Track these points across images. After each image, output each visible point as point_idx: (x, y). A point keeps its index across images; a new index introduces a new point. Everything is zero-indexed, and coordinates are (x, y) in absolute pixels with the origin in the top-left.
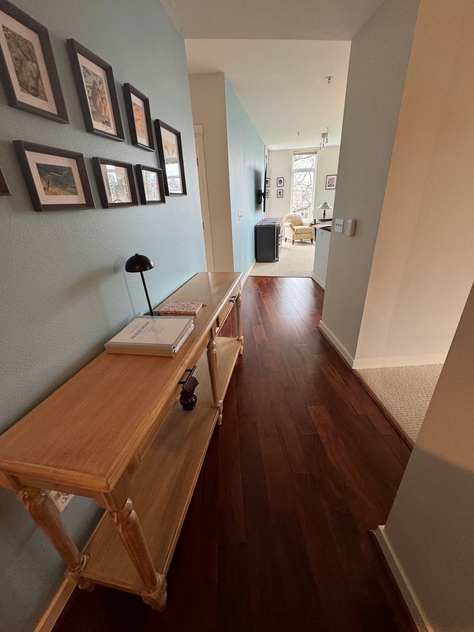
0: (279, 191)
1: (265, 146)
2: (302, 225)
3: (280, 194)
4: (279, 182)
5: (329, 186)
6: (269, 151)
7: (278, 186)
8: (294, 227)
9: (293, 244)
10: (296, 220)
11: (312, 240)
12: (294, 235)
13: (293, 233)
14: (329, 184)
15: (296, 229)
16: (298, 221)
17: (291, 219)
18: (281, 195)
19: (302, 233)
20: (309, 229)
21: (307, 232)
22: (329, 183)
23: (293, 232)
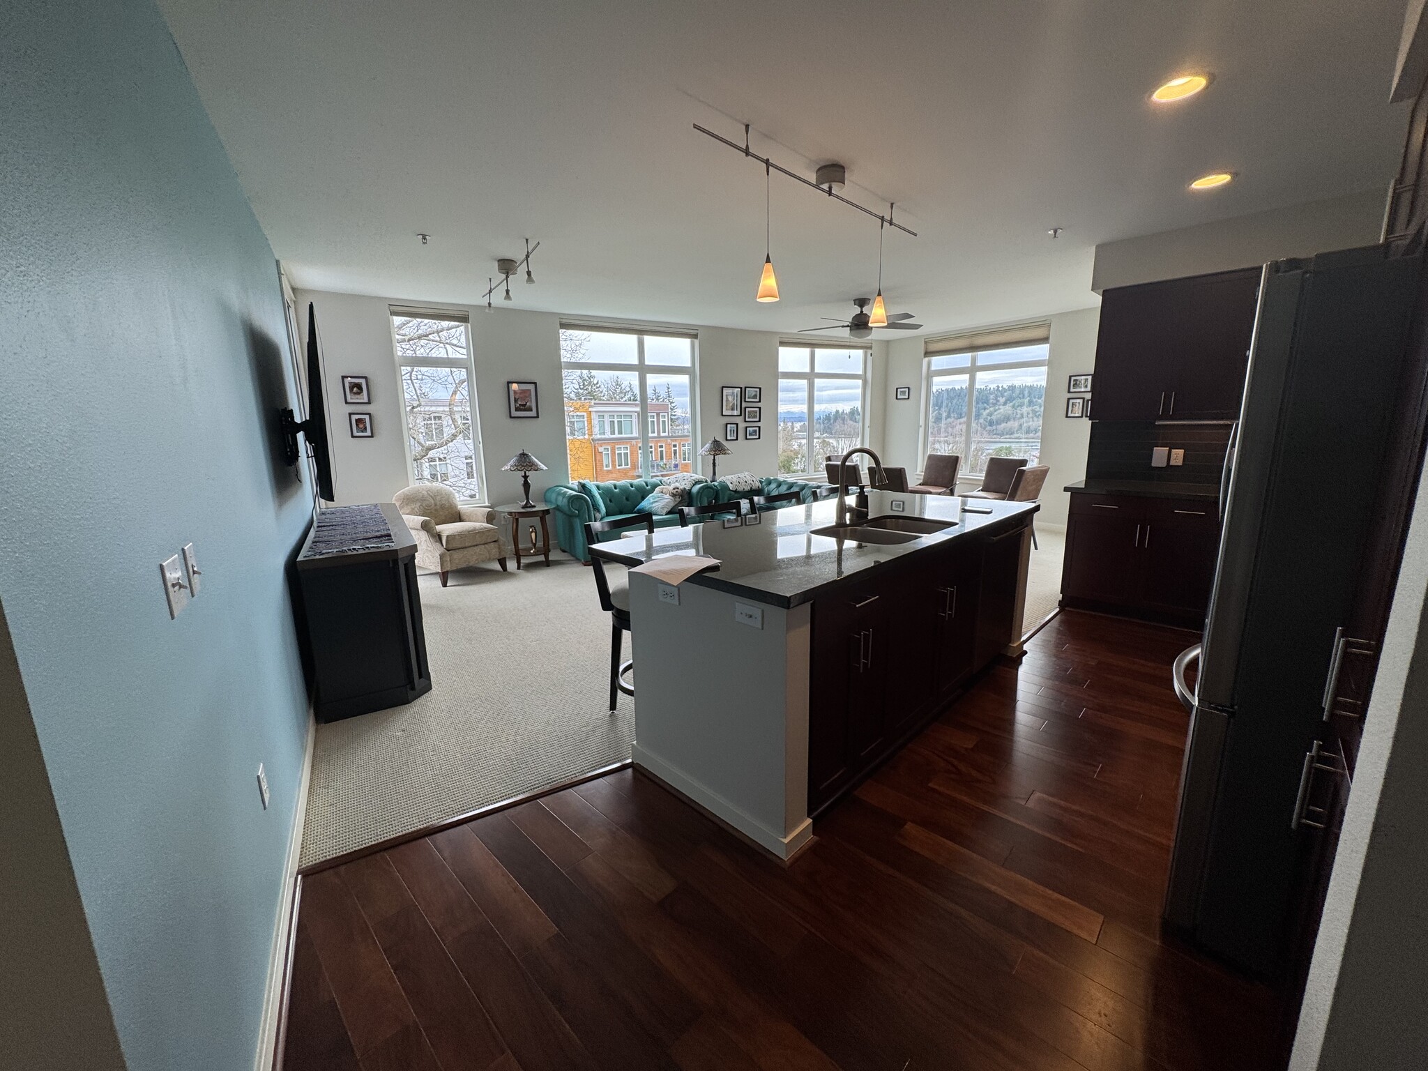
0: (354, 417)
1: (278, 262)
2: (461, 520)
3: (361, 426)
4: (351, 389)
5: (517, 409)
6: (294, 290)
7: (349, 400)
8: (439, 528)
9: (445, 585)
10: (436, 505)
11: (502, 562)
12: (442, 556)
13: (442, 550)
14: (518, 405)
15: (448, 536)
16: (442, 507)
17: (418, 504)
18: (365, 428)
19: (467, 545)
20: (489, 530)
21: (483, 542)
22: (516, 401)
23: (440, 545)
